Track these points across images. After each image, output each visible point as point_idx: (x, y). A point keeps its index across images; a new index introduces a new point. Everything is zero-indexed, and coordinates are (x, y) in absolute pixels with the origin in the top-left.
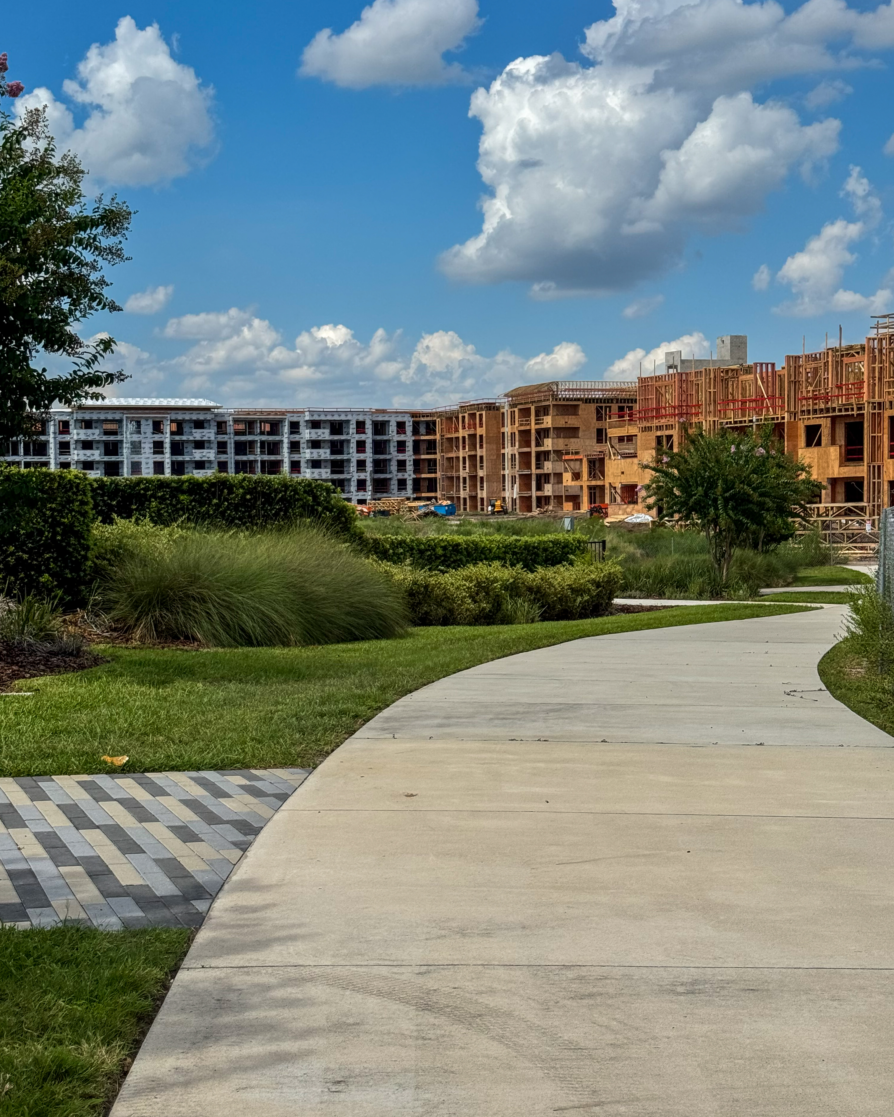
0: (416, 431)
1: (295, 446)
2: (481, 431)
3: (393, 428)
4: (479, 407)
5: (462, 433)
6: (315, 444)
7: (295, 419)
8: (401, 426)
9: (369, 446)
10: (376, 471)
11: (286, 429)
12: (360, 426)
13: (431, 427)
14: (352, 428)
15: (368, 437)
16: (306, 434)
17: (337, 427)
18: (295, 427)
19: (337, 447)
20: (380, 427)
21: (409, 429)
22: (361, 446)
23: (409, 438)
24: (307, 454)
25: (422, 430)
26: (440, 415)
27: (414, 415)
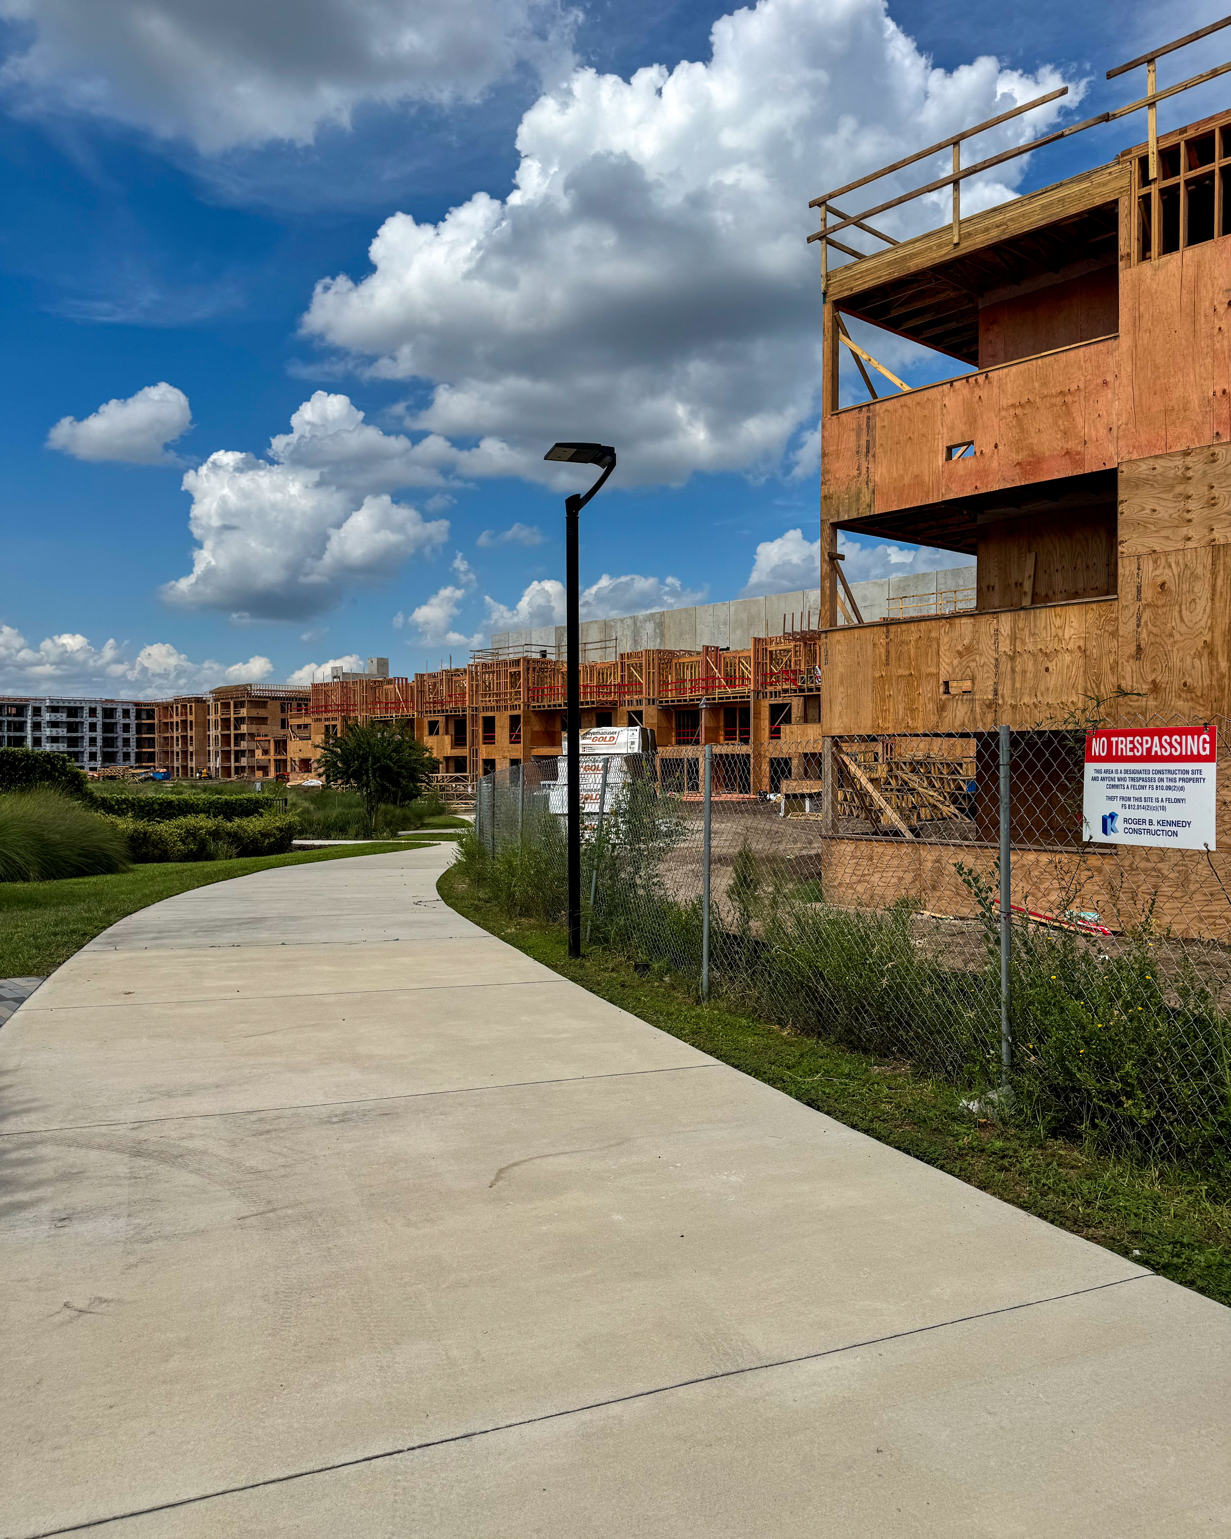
0: (138, 717)
1: (37, 726)
2: (190, 718)
3: (119, 713)
4: (189, 700)
5: (175, 719)
6: (54, 724)
7: (37, 705)
8: (126, 713)
9: (99, 727)
10: (104, 746)
11: (30, 713)
12: (93, 712)
13: (150, 714)
14: (86, 712)
15: (99, 720)
16: (47, 717)
17: (73, 711)
18: (37, 711)
19: (73, 727)
20: (109, 713)
21: (133, 715)
22: (93, 727)
23: (132, 721)
24: (47, 732)
25: (144, 716)
26: (158, 705)
27: (137, 704)
